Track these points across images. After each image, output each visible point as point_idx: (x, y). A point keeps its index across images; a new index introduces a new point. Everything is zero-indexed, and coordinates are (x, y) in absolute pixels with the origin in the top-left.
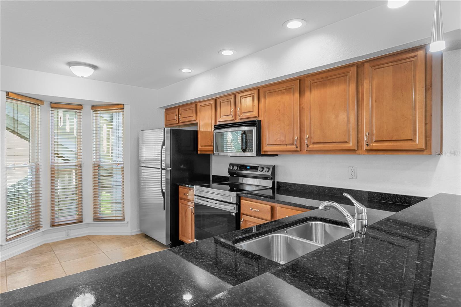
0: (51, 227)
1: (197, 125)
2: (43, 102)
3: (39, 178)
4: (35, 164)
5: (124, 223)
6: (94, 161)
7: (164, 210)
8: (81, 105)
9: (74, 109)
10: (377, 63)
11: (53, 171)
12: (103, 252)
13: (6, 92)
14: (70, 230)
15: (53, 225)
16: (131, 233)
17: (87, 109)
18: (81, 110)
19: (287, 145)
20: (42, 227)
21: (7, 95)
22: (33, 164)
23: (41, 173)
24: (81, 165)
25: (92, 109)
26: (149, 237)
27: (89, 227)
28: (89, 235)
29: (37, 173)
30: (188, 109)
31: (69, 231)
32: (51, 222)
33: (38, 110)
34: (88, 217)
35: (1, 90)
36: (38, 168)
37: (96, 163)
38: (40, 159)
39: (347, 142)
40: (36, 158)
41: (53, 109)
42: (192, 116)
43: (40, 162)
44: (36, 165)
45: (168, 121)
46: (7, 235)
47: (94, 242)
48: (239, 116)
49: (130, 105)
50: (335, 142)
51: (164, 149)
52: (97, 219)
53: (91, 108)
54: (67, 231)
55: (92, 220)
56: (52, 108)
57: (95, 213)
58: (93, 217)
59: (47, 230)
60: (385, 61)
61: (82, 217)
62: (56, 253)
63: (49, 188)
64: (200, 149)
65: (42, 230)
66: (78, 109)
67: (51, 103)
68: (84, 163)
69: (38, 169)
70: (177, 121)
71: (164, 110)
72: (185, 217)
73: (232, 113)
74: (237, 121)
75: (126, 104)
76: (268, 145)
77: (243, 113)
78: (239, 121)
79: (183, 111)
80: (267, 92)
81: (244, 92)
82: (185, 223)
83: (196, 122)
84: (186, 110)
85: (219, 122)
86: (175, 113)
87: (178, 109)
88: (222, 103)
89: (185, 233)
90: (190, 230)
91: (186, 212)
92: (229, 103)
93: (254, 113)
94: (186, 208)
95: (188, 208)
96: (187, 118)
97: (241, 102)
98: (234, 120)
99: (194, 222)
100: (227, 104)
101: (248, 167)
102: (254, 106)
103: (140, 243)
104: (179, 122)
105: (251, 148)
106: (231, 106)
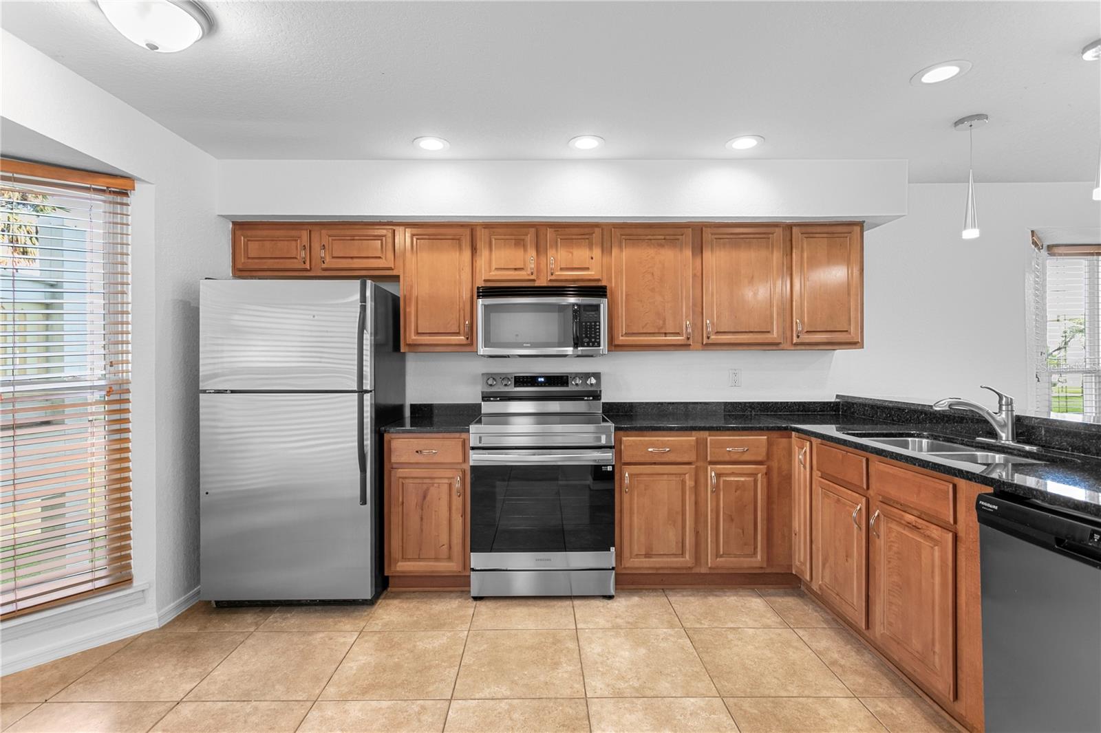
1: (399, 281)
5: (132, 593)
7: (364, 503)
10: (810, 229)
16: (159, 620)
19: (668, 335)
30: (356, 238)
39: (769, 332)
42: (380, 258)
45: (255, 258)
48: (552, 275)
50: (752, 332)
51: (366, 336)
60: (819, 229)
64: (411, 339)
70: (308, 262)
71: (231, 224)
72: (422, 510)
73: (532, 265)
74: (545, 284)
75: (143, 181)
76: (626, 333)
77: (562, 269)
78: (550, 284)
79: (335, 240)
80: (624, 237)
81: (564, 228)
82: (421, 525)
83: (394, 273)
84: (349, 238)
85: (486, 281)
86: (296, 240)
87: (310, 231)
88: (495, 239)
89: (420, 549)
90: (444, 539)
91: (425, 497)
92: (520, 243)
93: (593, 273)
94: (425, 486)
95: (433, 486)
96: (355, 260)
97: (555, 245)
98: (534, 280)
99: (460, 515)
100: (515, 244)
101: (540, 380)
102: (592, 258)
103: (252, 629)
104: (313, 267)
105: (595, 338)
106: (525, 250)
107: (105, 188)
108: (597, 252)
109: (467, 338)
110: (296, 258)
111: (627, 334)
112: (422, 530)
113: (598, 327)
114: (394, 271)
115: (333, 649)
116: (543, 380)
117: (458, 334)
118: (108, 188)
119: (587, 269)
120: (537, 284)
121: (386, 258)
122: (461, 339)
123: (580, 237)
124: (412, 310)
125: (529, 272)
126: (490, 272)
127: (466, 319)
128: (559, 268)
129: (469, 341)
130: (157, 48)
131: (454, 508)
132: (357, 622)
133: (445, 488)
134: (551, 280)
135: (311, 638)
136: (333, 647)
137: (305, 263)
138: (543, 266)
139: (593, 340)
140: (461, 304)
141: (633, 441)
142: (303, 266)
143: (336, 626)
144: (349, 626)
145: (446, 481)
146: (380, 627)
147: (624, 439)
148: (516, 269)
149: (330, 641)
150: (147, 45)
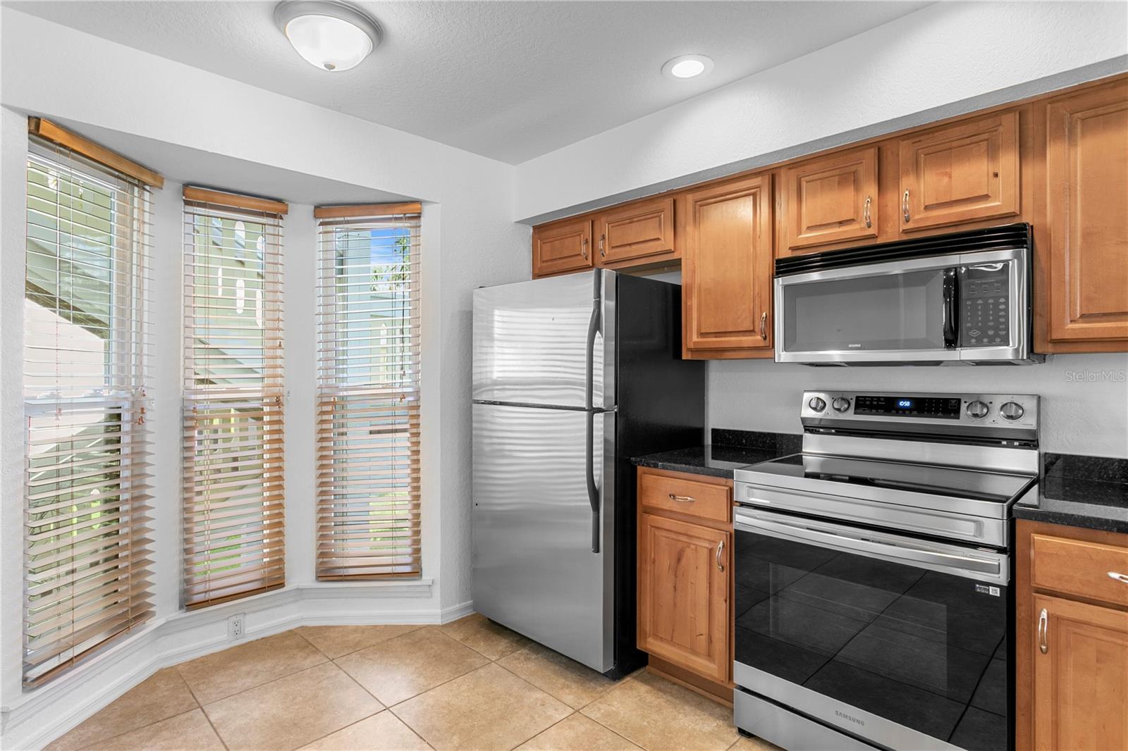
0: (181, 607)
1: (680, 267)
2: (162, 180)
3: (144, 442)
4: (128, 395)
5: (421, 586)
6: (320, 387)
7: (597, 550)
8: (279, 201)
9: (261, 214)
11: (192, 418)
12: (387, 709)
13: (29, 118)
14: (245, 614)
15: (189, 604)
16: (442, 616)
17: (300, 214)
18: (281, 218)
20: (153, 614)
21: (33, 127)
22: (123, 394)
23: (149, 426)
24: (281, 398)
25: (316, 217)
26: (506, 629)
27: (303, 599)
28: (302, 628)
29: (138, 427)
30: (635, 219)
31: (240, 617)
32: (180, 593)
33: (144, 202)
34: (301, 571)
35: (4, 106)
36: (142, 409)
37: (325, 391)
38: (148, 377)
40: (133, 373)
41: (190, 209)
42: (658, 239)
43: (147, 388)
44: (131, 399)
45: (547, 261)
46: (27, 667)
47: (331, 656)
48: (908, 221)
49: (440, 205)
51: (599, 339)
52: (327, 573)
53: (312, 214)
54: (234, 619)
55: (314, 578)
56: (187, 203)
57: (322, 555)
58: (317, 568)
59: (168, 622)
61: (281, 570)
62: (212, 719)
63: (176, 475)
64: (694, 342)
65: (152, 624)
66: (274, 216)
67: (187, 185)
68: (289, 393)
69: (143, 413)
70: (590, 258)
71: (532, 228)
72: (676, 576)
73: (868, 211)
74: (896, 239)
75: (429, 202)
76: (1082, 316)
77: (927, 208)
78: (905, 238)
79: (614, 227)
80: (1079, 115)
81: (933, 132)
82: (675, 597)
83: (675, 256)
84: (628, 221)
85: (793, 249)
86: (580, 235)
87: (592, 222)
88: (807, 182)
89: (673, 631)
90: (702, 626)
91: (679, 560)
92: (849, 179)
93: (998, 203)
94: (680, 546)
95: (689, 547)
96: (634, 247)
97: (916, 167)
98: (873, 237)
99: (723, 598)
100: (839, 183)
101: (901, 404)
102: (996, 175)
103: (494, 658)
104: (596, 262)
105: (996, 329)
106: (857, 189)
107: (402, 216)
108: (1008, 162)
109: (765, 338)
110: (579, 255)
111: (1085, 317)
112: (675, 605)
113: (1002, 307)
114: (676, 254)
115: (534, 719)
116: (907, 404)
117: (752, 332)
118: (405, 214)
119: (986, 197)
120: (880, 241)
121: (665, 239)
122: (757, 339)
123: (968, 141)
124: (694, 302)
125: (864, 225)
126: (800, 233)
127: (763, 308)
128: (923, 207)
129: (767, 343)
130: (334, 68)
131: (716, 586)
132: (584, 696)
133: (704, 555)
134: (905, 232)
135: (528, 693)
136: (536, 716)
137: (587, 259)
138: (891, 210)
139: (991, 333)
140: (757, 289)
141: (1063, 547)
142: (586, 263)
143: (561, 692)
144: (572, 697)
145: (707, 545)
146: (598, 715)
147: (1037, 537)
148: (841, 223)
149: (541, 707)
150: (325, 66)
